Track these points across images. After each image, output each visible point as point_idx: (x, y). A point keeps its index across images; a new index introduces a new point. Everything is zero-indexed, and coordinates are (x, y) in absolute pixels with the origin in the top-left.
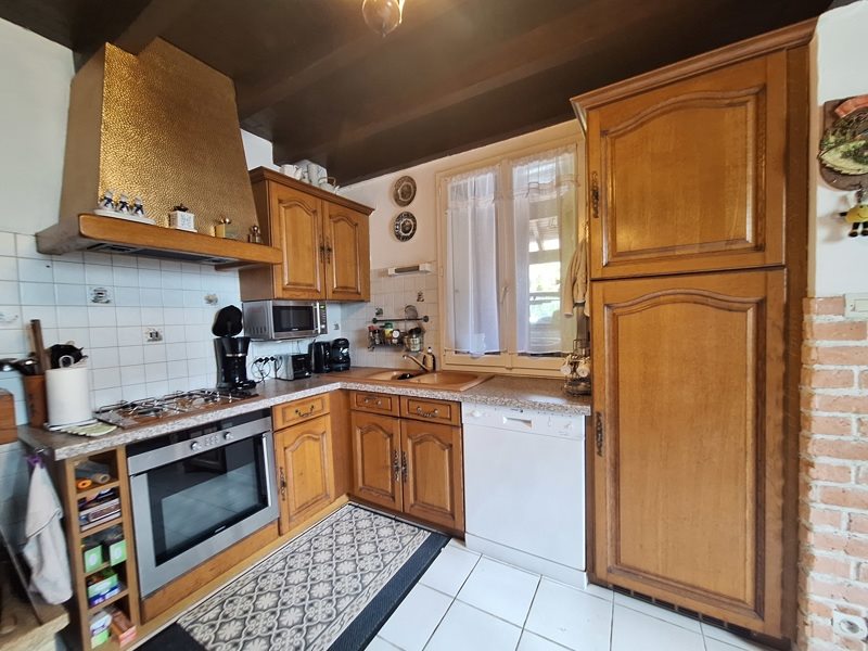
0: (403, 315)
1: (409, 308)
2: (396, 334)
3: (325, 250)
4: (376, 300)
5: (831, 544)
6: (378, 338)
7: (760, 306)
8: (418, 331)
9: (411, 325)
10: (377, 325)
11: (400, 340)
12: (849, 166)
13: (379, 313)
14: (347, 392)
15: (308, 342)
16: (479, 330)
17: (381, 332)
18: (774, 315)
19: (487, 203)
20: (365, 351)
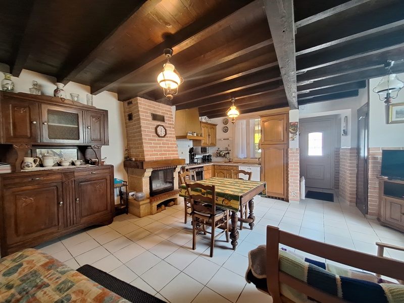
0: (225, 149)
1: (227, 148)
2: (223, 154)
3: (209, 135)
4: (218, 146)
5: (291, 183)
6: (219, 155)
7: (284, 149)
8: (228, 153)
9: (227, 152)
10: (218, 152)
11: (224, 155)
12: (292, 131)
13: (219, 149)
14: (214, 165)
15: (202, 155)
16: (242, 153)
17: (219, 153)
18: (285, 151)
19: (244, 126)
20: (215, 158)
